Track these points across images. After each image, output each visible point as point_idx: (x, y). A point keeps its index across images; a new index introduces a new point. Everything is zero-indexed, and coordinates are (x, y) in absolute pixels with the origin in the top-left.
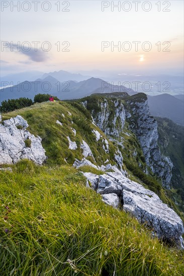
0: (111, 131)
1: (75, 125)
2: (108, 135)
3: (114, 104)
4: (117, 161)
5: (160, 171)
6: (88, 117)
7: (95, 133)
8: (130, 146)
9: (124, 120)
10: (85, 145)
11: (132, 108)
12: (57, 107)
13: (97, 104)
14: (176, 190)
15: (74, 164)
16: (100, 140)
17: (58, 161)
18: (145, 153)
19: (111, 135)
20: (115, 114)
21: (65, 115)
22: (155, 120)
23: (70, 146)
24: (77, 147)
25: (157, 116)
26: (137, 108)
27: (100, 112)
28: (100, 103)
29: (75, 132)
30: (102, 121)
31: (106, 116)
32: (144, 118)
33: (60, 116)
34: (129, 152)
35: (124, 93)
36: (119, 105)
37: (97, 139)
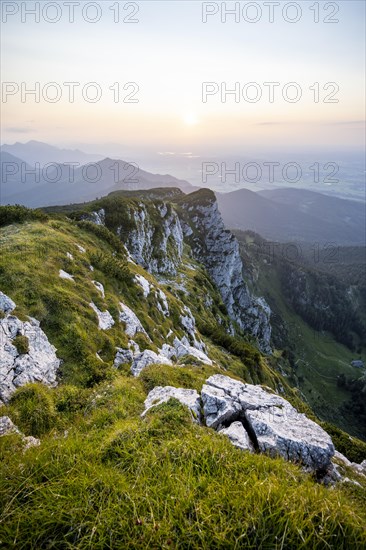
0: (160, 264)
1: (100, 273)
2: (155, 273)
3: (159, 212)
4: (185, 329)
5: (252, 325)
6: (119, 250)
7: (139, 282)
8: (199, 289)
9: (181, 240)
10: (127, 312)
11: (192, 217)
12: (53, 238)
13: (127, 215)
14: (281, 352)
15: (116, 361)
16: (151, 295)
17: (86, 364)
18: (225, 296)
19: (161, 274)
20: (164, 231)
21: (74, 255)
22: (233, 237)
23: (101, 323)
24: (113, 321)
25: (236, 228)
26: (202, 216)
27: (134, 231)
28: (132, 212)
29: (100, 288)
30: (141, 248)
31: (146, 237)
32: (215, 235)
33: (64, 260)
34: (198, 300)
35: (174, 189)
36: (168, 214)
37: (145, 294)
